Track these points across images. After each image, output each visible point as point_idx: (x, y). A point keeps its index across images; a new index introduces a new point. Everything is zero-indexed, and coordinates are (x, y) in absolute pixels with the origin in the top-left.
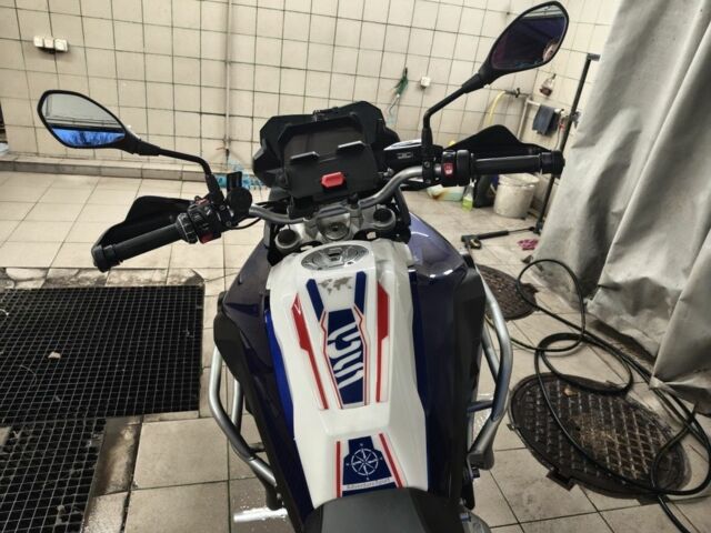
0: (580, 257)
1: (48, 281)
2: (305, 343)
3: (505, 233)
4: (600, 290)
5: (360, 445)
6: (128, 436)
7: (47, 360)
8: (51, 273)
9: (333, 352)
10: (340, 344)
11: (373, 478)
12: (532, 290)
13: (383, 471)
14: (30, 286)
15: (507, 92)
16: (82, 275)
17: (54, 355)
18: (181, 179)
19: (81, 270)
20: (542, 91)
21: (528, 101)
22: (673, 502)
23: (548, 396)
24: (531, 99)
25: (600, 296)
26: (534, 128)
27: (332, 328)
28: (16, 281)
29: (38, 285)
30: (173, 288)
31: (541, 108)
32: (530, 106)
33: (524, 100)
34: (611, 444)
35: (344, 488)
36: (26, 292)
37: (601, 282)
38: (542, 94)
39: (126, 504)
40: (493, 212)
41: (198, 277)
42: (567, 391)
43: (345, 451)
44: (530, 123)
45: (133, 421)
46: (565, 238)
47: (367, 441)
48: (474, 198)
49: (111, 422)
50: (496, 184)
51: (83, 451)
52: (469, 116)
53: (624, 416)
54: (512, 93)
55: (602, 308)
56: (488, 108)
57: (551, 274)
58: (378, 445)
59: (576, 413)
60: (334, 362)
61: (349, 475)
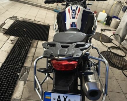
0: (122, 34)
1: (23, 20)
2: (69, 12)
3: (111, 30)
4: (125, 40)
5: (73, 23)
6: (36, 42)
7: (24, 30)
8: (24, 19)
9: (72, 13)
10: (73, 13)
11: (74, 27)
12: (112, 40)
13: (75, 26)
14: (21, 20)
15: (118, 2)
16: (29, 20)
17: (25, 30)
18: (48, 9)
19: (29, 19)
20: (125, 2)
21: (122, 4)
22: (124, 71)
23: (108, 54)
24: (123, 4)
25: (124, 41)
26: (122, 10)
27: (73, 11)
28: (18, 19)
29: (22, 20)
30: (45, 25)
31: (124, 6)
32: (122, 5)
33: (121, 4)
34: (117, 62)
35: (71, 28)
36: (20, 21)
37: (125, 39)
38: (125, 3)
39: (36, 49)
40: (110, 27)
41: (49, 25)
42: (112, 54)
43: (72, 23)
44: (122, 9)
45: (37, 41)
46: (120, 30)
47: (74, 23)
48: (106, 23)
49: (34, 40)
50: (112, 20)
51: (29, 42)
52: (109, 6)
53: (121, 60)
54: (119, 2)
55: (124, 44)
56: (113, 5)
57: (117, 37)
58: (75, 23)
59: (112, 57)
60: (72, 14)
61: (72, 26)
